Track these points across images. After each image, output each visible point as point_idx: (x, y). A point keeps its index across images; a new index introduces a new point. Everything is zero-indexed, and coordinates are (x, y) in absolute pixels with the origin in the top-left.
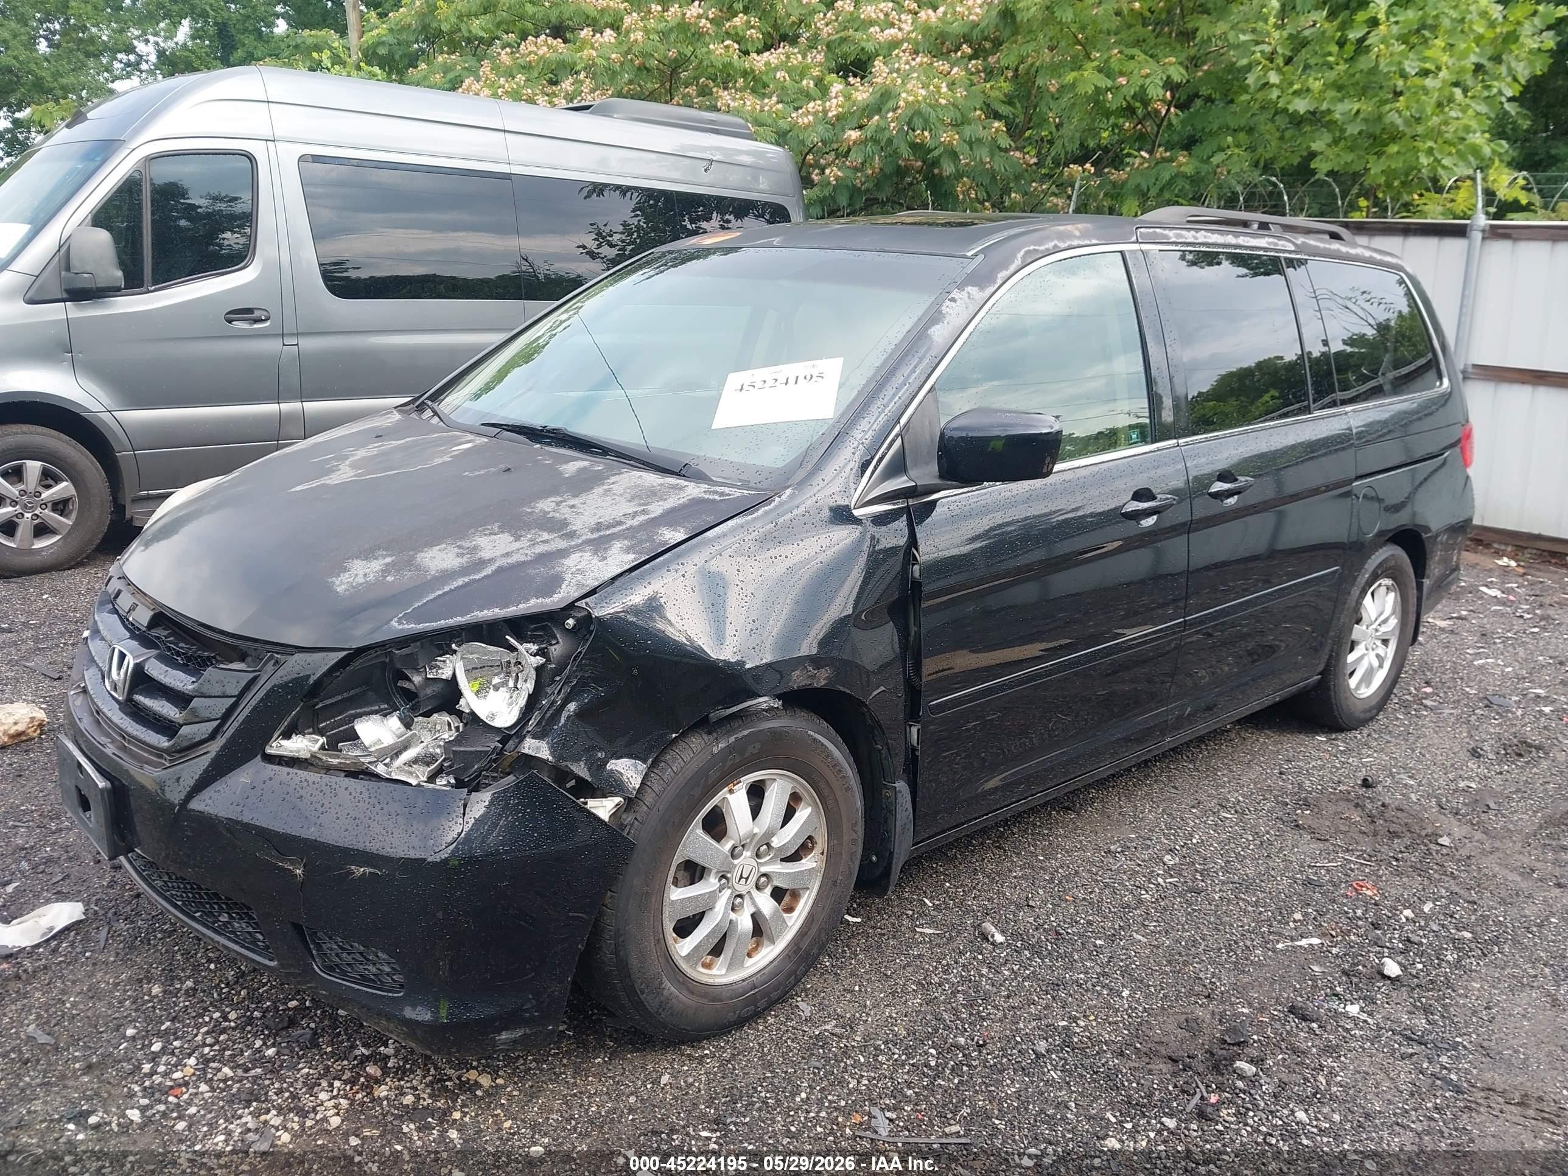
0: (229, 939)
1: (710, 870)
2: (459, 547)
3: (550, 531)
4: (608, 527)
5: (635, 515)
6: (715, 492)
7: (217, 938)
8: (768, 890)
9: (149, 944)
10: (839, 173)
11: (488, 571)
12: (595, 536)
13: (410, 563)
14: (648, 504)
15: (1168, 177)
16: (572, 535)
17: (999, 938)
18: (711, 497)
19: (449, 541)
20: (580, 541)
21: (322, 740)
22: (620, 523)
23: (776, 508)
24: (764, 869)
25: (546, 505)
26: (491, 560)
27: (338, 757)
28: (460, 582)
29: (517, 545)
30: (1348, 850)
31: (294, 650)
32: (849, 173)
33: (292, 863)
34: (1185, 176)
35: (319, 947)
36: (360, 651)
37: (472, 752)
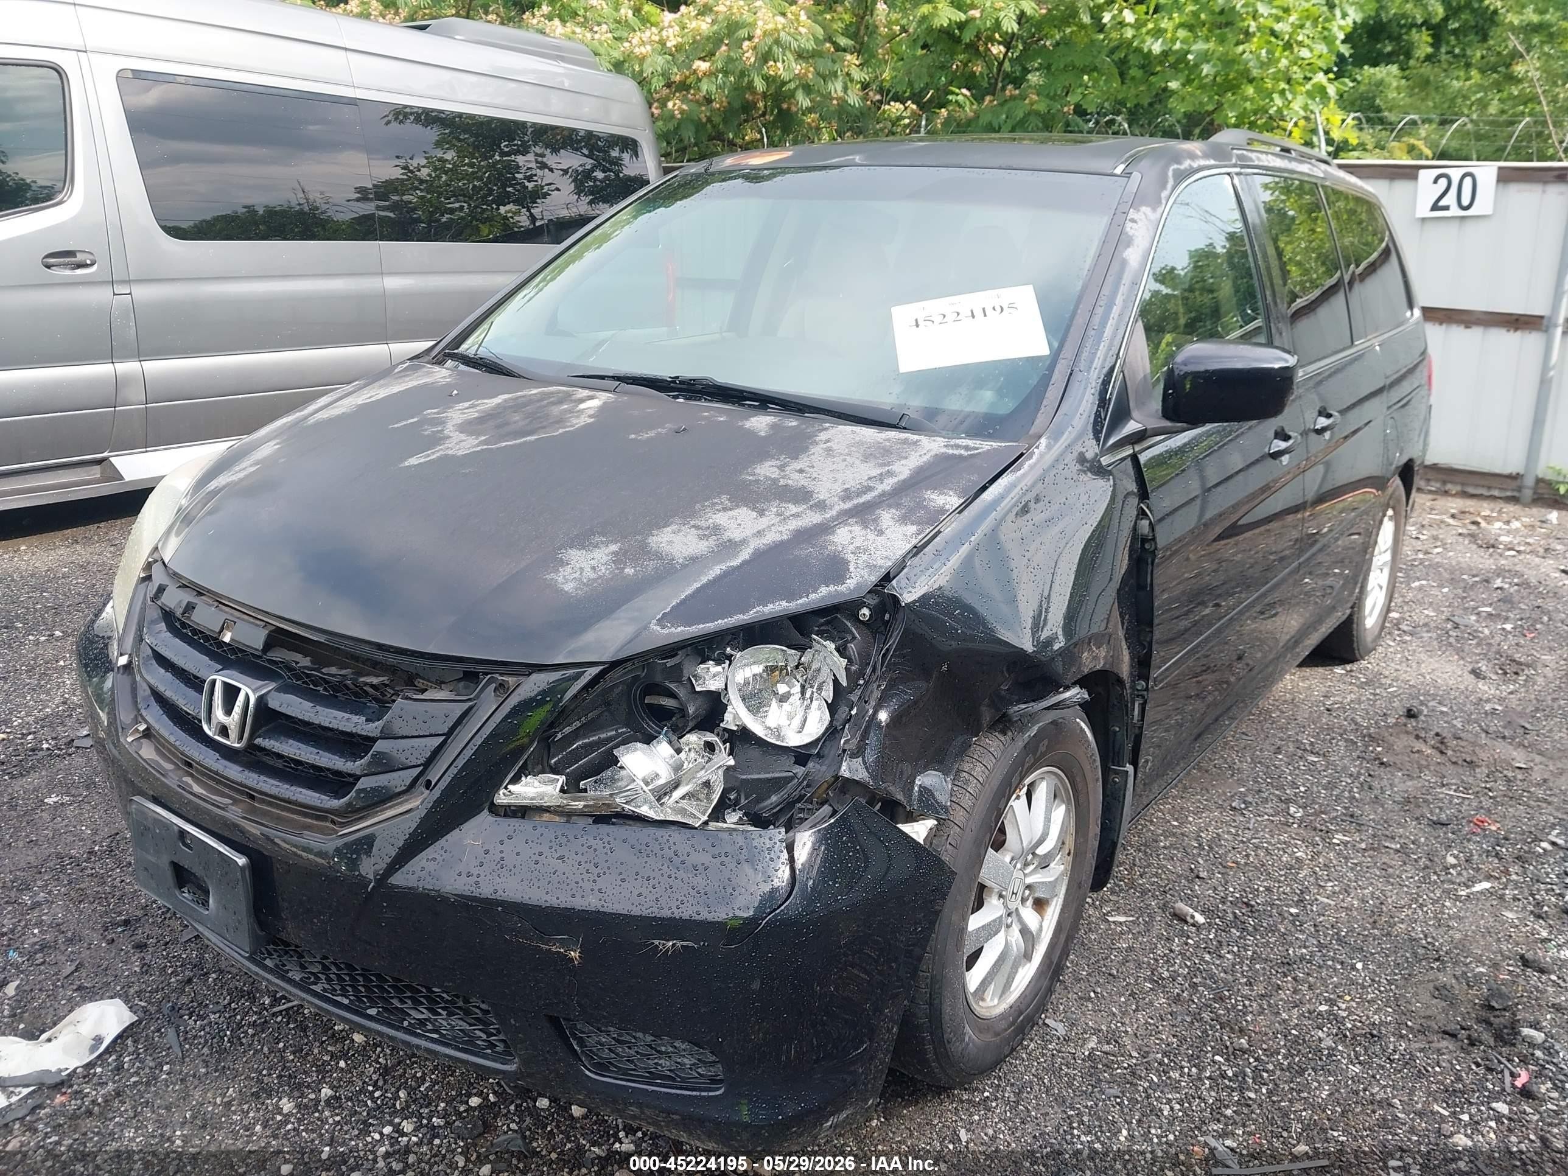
0: (433, 1040)
1: (991, 890)
2: (697, 527)
3: (796, 502)
4: (859, 494)
5: (881, 478)
6: (958, 447)
7: (415, 1041)
8: (1030, 902)
9: (242, 1044)
10: (685, 107)
11: (745, 555)
12: (848, 505)
13: (644, 551)
14: (889, 464)
15: (1021, 115)
16: (821, 506)
17: (1200, 919)
18: (956, 452)
19: (677, 519)
20: (834, 513)
21: (562, 779)
22: (869, 489)
23: (1038, 461)
24: (1029, 880)
25: (767, 470)
26: (744, 542)
27: (585, 799)
28: (716, 571)
29: (764, 522)
30: (1443, 785)
31: (527, 670)
32: (694, 106)
33: (563, 943)
34: (1037, 113)
35: (581, 1042)
36: (614, 665)
37: (768, 780)
